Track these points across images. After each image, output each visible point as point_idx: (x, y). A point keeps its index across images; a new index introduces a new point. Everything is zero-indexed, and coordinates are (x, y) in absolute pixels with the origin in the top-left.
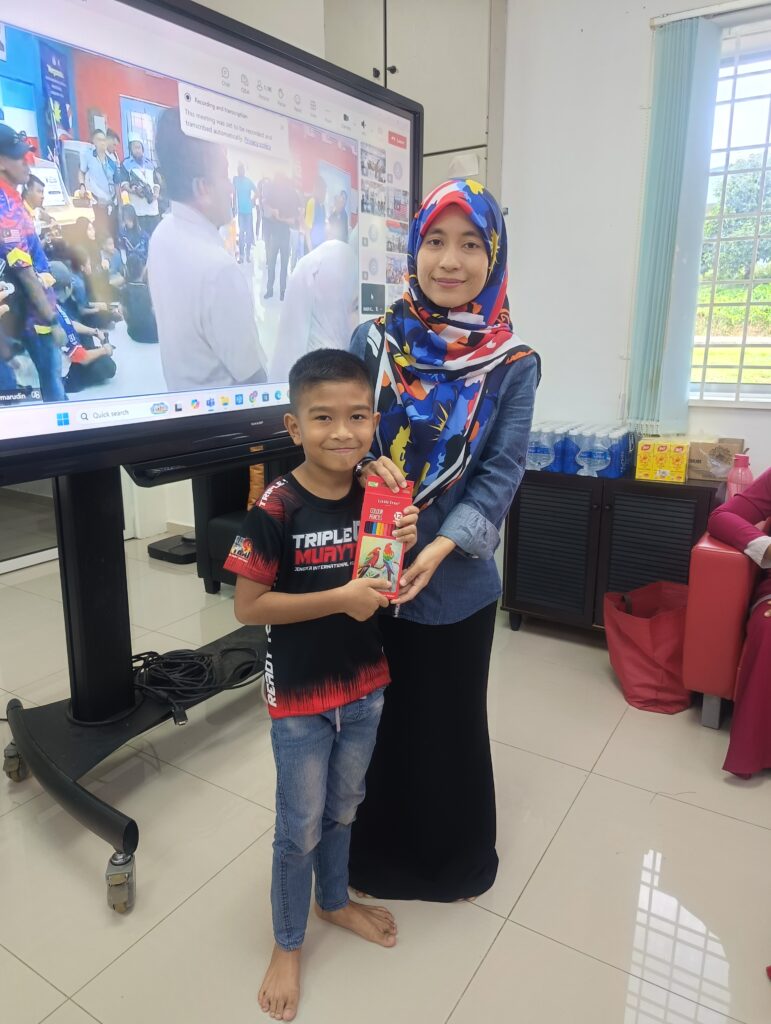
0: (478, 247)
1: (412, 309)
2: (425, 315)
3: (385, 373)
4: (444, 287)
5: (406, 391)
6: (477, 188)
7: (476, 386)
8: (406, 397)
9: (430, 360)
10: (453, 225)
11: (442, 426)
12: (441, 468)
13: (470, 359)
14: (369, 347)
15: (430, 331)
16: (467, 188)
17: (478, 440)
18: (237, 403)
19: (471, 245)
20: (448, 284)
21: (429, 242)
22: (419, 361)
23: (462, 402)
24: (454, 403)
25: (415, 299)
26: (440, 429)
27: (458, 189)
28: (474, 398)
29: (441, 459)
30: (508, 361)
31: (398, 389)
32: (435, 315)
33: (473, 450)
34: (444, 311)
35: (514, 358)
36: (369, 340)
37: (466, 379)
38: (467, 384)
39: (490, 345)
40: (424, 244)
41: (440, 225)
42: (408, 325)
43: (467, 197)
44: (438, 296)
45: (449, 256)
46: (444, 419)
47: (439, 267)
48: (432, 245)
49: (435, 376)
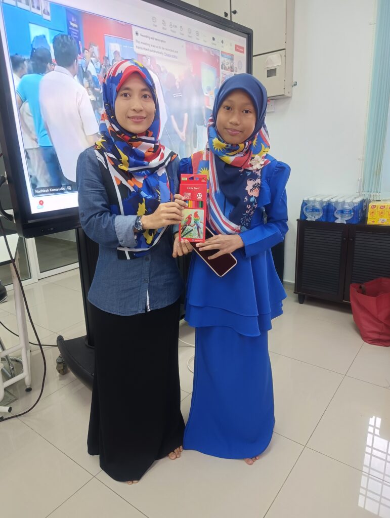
13: (158, 160)
36: (97, 158)
37: (158, 172)
41: (128, 85)
47: (131, 110)
48: (123, 97)
49: (144, 172)
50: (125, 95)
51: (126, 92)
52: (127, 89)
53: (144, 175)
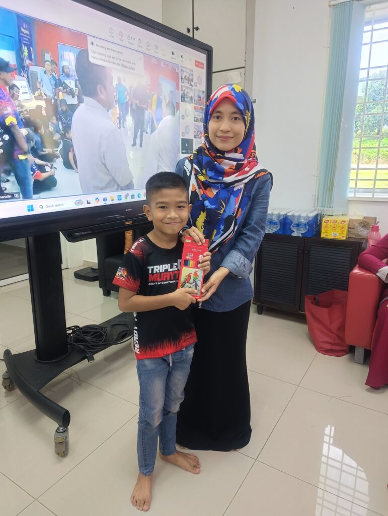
0: (239, 119)
1: (206, 151)
2: (213, 154)
3: (193, 184)
4: (222, 140)
5: (204, 193)
6: (238, 89)
7: (239, 190)
8: (204, 196)
9: (215, 177)
10: (226, 109)
11: (222, 211)
12: (222, 232)
13: (236, 176)
14: (185, 171)
15: (216, 163)
16: (233, 89)
17: (241, 218)
18: (118, 200)
19: (236, 118)
20: (225, 139)
21: (214, 117)
22: (210, 178)
23: (232, 198)
24: (229, 199)
25: (208, 146)
26: (221, 213)
27: (228, 90)
28: (238, 196)
29: (222, 227)
30: (256, 177)
31: (200, 192)
32: (218, 155)
33: (238, 222)
34: (223, 152)
35: (259, 175)
36: (185, 168)
37: (234, 187)
38: (235, 189)
39: (247, 169)
40: (212, 119)
41: (220, 109)
42: (205, 160)
43: (233, 94)
44: (220, 145)
45: (225, 125)
46: (223, 207)
47: (220, 130)
48: (216, 119)
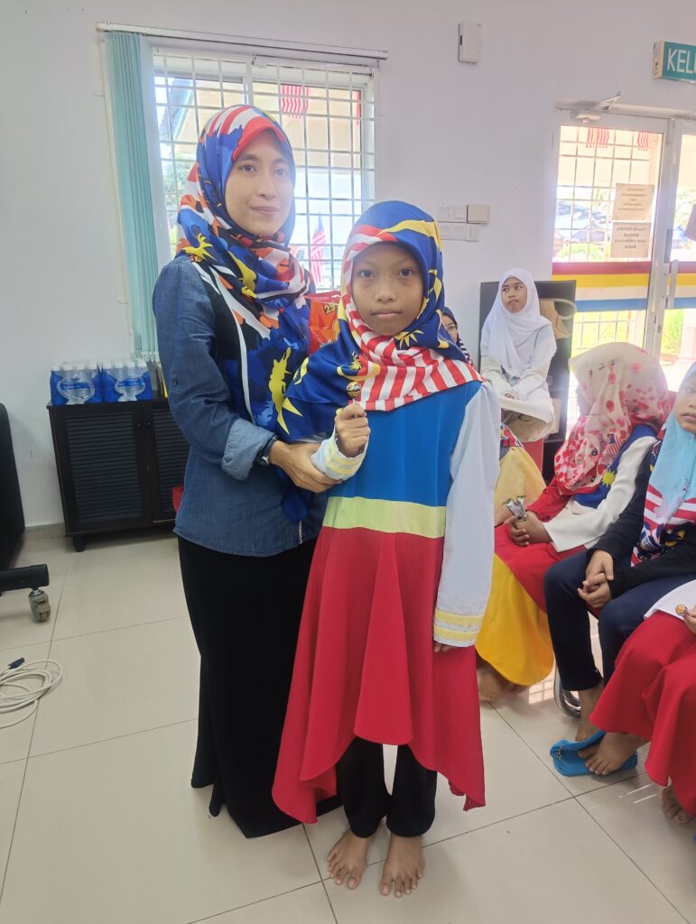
14: (207, 285)
19: (280, 172)
36: (205, 279)
47: (258, 195)
48: (244, 171)
49: (278, 301)
50: (248, 168)
51: (249, 162)
52: (252, 158)
53: (278, 308)
